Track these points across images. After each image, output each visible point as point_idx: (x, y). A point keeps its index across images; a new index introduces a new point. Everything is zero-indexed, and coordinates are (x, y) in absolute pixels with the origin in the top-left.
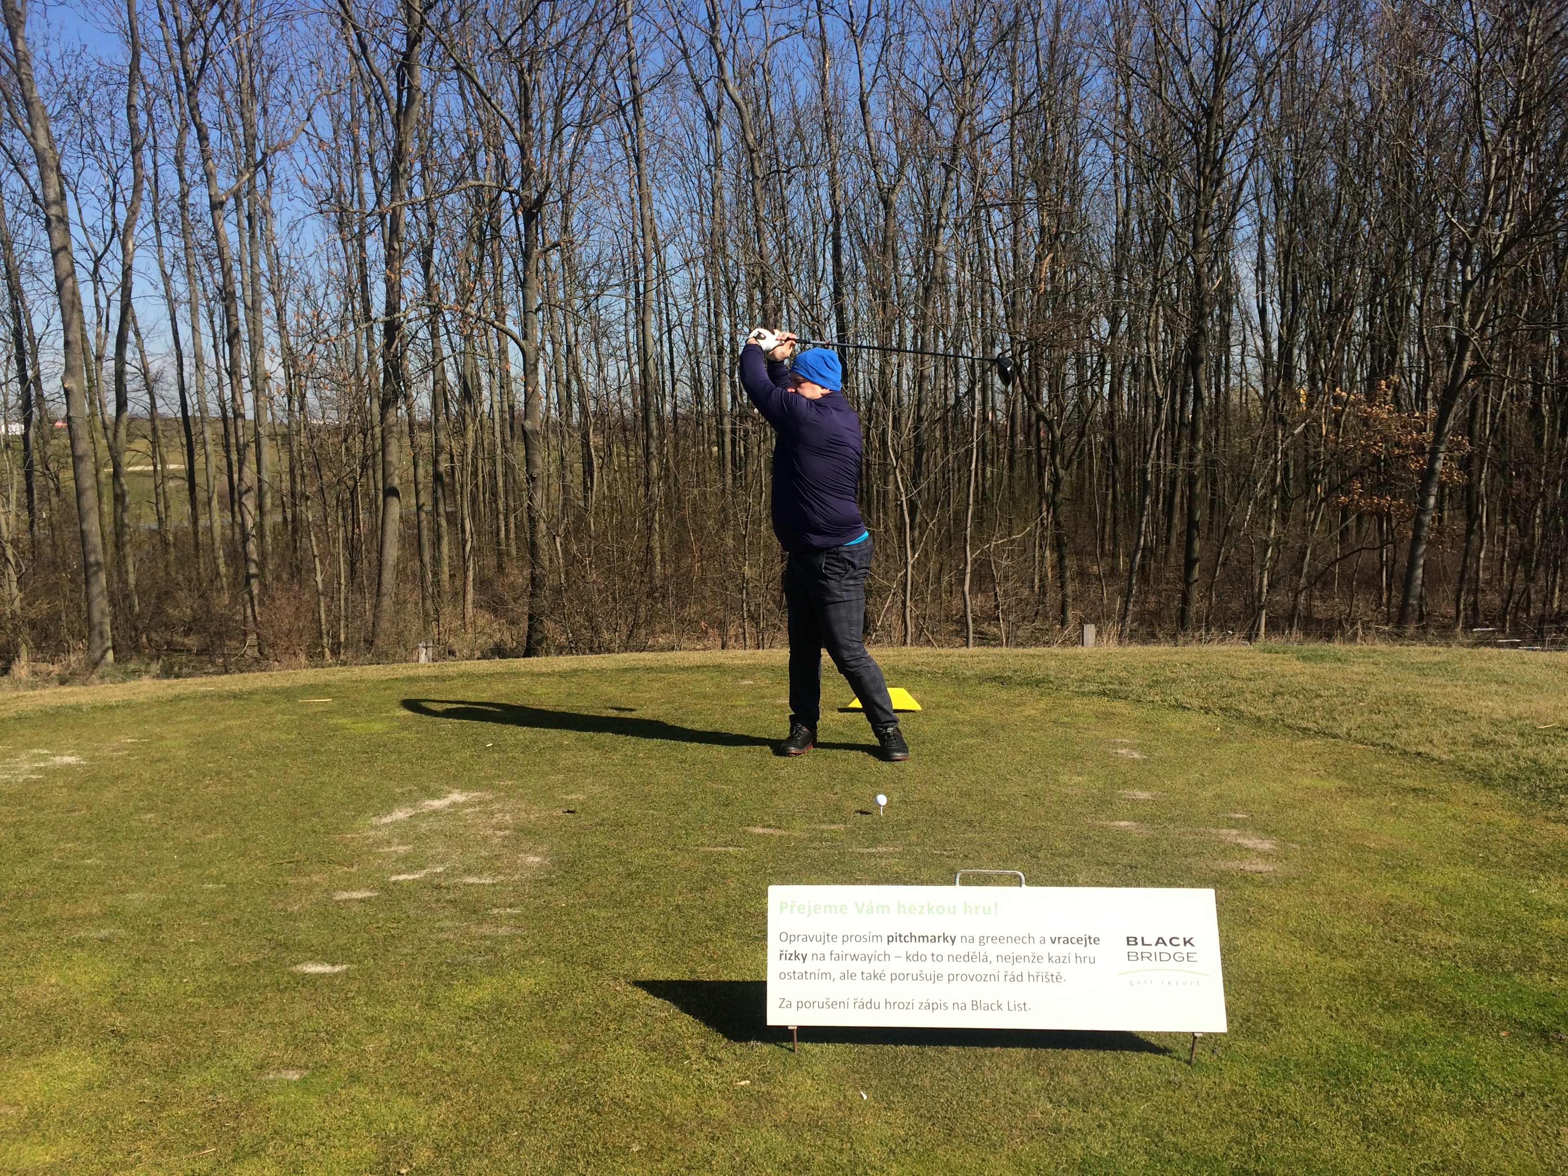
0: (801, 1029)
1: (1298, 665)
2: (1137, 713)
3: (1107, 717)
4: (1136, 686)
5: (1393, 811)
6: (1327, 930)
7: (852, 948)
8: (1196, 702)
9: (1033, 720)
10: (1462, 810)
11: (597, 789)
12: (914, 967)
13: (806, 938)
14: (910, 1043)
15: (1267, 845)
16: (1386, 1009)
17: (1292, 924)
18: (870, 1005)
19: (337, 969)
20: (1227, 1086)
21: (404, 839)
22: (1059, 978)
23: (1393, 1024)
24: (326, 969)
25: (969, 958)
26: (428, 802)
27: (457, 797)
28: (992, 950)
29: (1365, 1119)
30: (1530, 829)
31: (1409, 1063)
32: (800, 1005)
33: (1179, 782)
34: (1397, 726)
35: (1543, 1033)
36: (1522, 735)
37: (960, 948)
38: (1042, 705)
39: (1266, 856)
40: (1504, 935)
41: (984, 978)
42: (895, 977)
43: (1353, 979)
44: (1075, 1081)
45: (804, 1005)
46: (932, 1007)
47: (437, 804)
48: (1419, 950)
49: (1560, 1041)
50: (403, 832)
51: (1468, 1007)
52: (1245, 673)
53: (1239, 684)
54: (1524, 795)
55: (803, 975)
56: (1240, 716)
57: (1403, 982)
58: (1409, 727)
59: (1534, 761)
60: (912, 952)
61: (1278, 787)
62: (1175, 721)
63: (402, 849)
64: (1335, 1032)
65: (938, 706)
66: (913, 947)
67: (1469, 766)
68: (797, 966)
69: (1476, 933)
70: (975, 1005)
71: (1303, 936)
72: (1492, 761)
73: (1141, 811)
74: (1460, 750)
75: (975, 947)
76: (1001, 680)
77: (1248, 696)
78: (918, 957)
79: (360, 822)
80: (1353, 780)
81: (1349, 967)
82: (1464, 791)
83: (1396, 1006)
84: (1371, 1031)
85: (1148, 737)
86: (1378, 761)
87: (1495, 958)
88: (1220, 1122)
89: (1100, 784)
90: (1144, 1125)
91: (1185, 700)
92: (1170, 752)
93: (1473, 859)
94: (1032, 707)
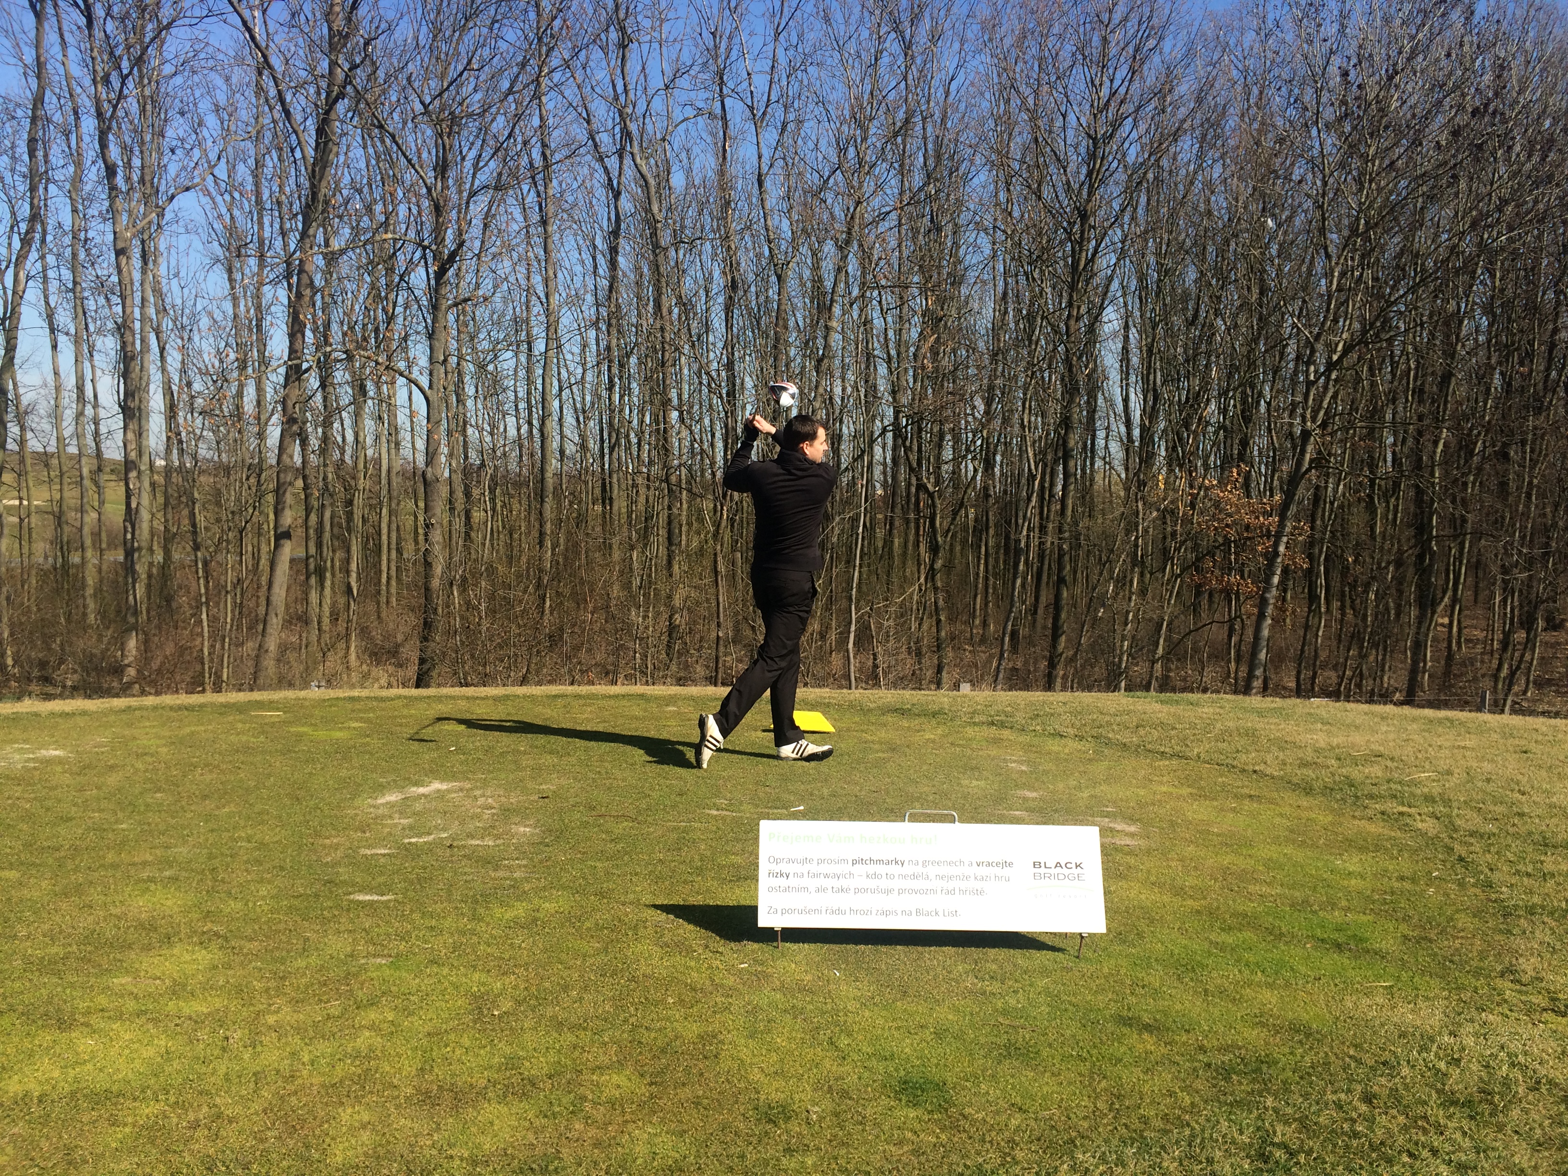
0: (784, 930)
1: (1157, 706)
2: (1021, 739)
3: (996, 741)
4: (1020, 718)
5: (1234, 810)
6: (1179, 882)
7: (824, 868)
8: (1071, 731)
9: (933, 741)
10: (1287, 810)
11: (563, 781)
12: (872, 884)
15: (1133, 829)
16: (1223, 930)
17: (1153, 879)
18: (839, 912)
19: (385, 898)
20: (1106, 970)
21: (403, 814)
22: (981, 892)
23: (1227, 939)
24: (376, 898)
25: (915, 877)
26: (414, 789)
27: (436, 785)
28: (932, 871)
29: (1206, 991)
30: (1341, 824)
31: (1238, 961)
33: (1060, 786)
34: (1238, 751)
35: (1338, 946)
36: (1339, 759)
37: (908, 869)
38: (939, 731)
39: (1132, 835)
40: (1314, 889)
41: (925, 892)
43: (1198, 912)
44: (994, 967)
45: (787, 911)
46: (885, 913)
47: (421, 790)
48: (1250, 897)
49: (1350, 950)
50: (403, 807)
51: (1284, 930)
52: (1112, 711)
53: (1107, 718)
54: (1337, 801)
55: (787, 889)
56: (1108, 743)
57: (1235, 915)
58: (1248, 752)
59: (1347, 777)
61: (1142, 792)
62: (1054, 745)
63: (404, 821)
64: (1184, 942)
65: (848, 730)
66: (871, 869)
67: (1295, 780)
68: (782, 882)
69: (1292, 887)
71: (1161, 886)
72: (1313, 776)
73: (1031, 804)
74: (1289, 769)
75: (919, 869)
76: (901, 711)
77: (1115, 727)
78: (875, 876)
79: (358, 802)
80: (1201, 788)
81: (1196, 905)
82: (1290, 797)
83: (1230, 928)
84: (1211, 942)
85: (1033, 756)
86: (1221, 776)
87: (1305, 902)
88: (1101, 990)
89: (996, 786)
90: (1047, 991)
91: (1062, 729)
92: (1051, 766)
93: (1294, 842)
94: (932, 733)
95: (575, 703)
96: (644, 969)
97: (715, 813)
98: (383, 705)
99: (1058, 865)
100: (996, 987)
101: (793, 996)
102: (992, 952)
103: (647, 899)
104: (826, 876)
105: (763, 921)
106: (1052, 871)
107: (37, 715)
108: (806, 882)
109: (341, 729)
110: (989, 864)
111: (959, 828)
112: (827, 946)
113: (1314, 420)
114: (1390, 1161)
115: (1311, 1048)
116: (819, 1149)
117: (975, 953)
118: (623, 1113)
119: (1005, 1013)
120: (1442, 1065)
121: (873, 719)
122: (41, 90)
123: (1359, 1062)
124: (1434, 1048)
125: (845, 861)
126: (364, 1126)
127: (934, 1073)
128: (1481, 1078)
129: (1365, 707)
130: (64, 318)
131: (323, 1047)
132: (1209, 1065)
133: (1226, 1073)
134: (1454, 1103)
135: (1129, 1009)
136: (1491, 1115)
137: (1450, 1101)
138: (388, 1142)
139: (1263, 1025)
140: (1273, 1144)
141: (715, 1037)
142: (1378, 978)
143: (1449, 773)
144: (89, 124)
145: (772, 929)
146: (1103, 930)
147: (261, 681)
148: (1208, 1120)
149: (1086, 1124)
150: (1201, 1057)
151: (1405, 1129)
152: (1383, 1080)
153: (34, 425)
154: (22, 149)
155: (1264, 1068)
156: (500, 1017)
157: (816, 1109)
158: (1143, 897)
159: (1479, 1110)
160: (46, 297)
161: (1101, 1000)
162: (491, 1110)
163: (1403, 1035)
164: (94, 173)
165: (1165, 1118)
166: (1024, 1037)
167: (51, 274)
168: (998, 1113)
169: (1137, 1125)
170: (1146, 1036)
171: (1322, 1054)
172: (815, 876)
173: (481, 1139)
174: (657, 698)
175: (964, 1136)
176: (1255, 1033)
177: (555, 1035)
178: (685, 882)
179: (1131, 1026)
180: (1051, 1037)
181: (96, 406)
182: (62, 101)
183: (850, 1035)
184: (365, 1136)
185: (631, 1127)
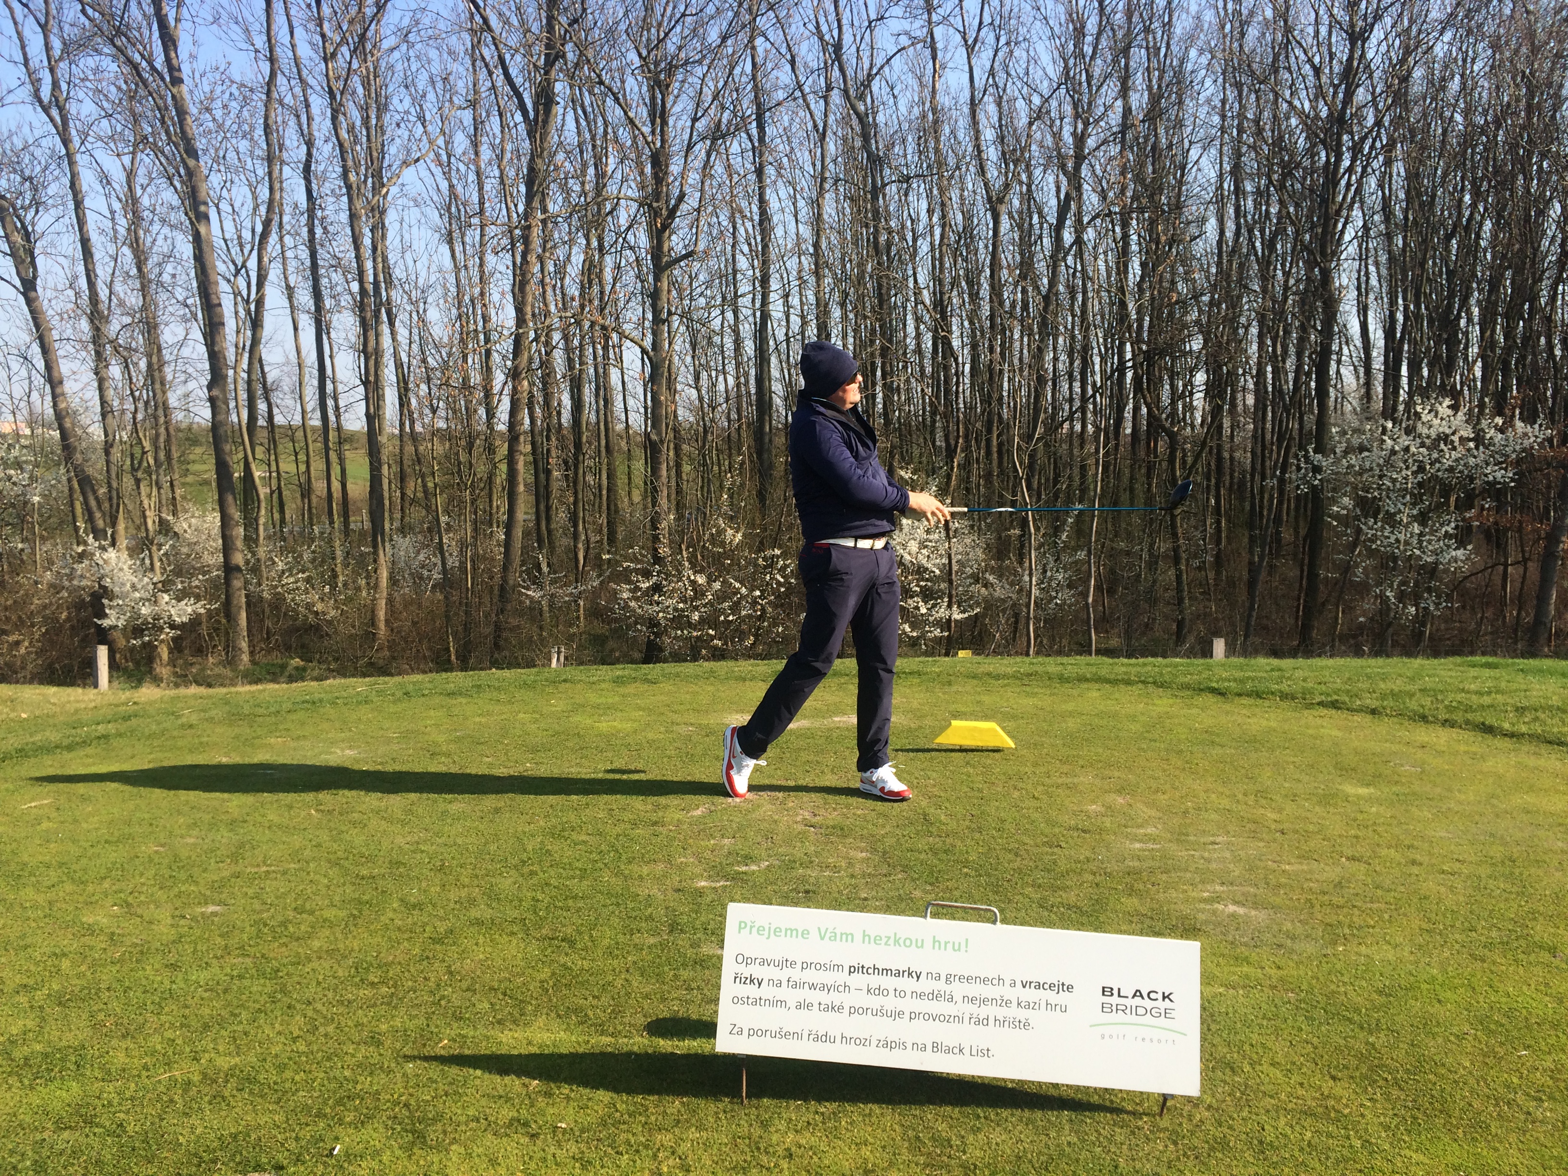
0: (750, 1058)
7: (811, 976)
12: (875, 1002)
13: (764, 962)
18: (825, 1038)
22: (1026, 1025)
25: (934, 996)
28: (959, 989)
32: (753, 1033)
37: (925, 985)
41: (947, 1019)
42: (853, 1011)
46: (889, 1045)
55: (757, 1002)
60: (873, 986)
66: (875, 980)
68: (751, 991)
70: (936, 1047)
75: (941, 986)
78: (879, 991)
99: (1138, 993)
104: (813, 987)
105: (724, 1044)
106: (1129, 1002)
108: (784, 993)
110: (1039, 986)
111: (1000, 930)
122: (273, 75)
125: (838, 967)
130: (303, 296)
144: (320, 104)
145: (734, 1056)
146: (1194, 1090)
153: (279, 402)
154: (259, 132)
160: (286, 278)
172: (796, 986)
181: (335, 381)
182: (293, 83)
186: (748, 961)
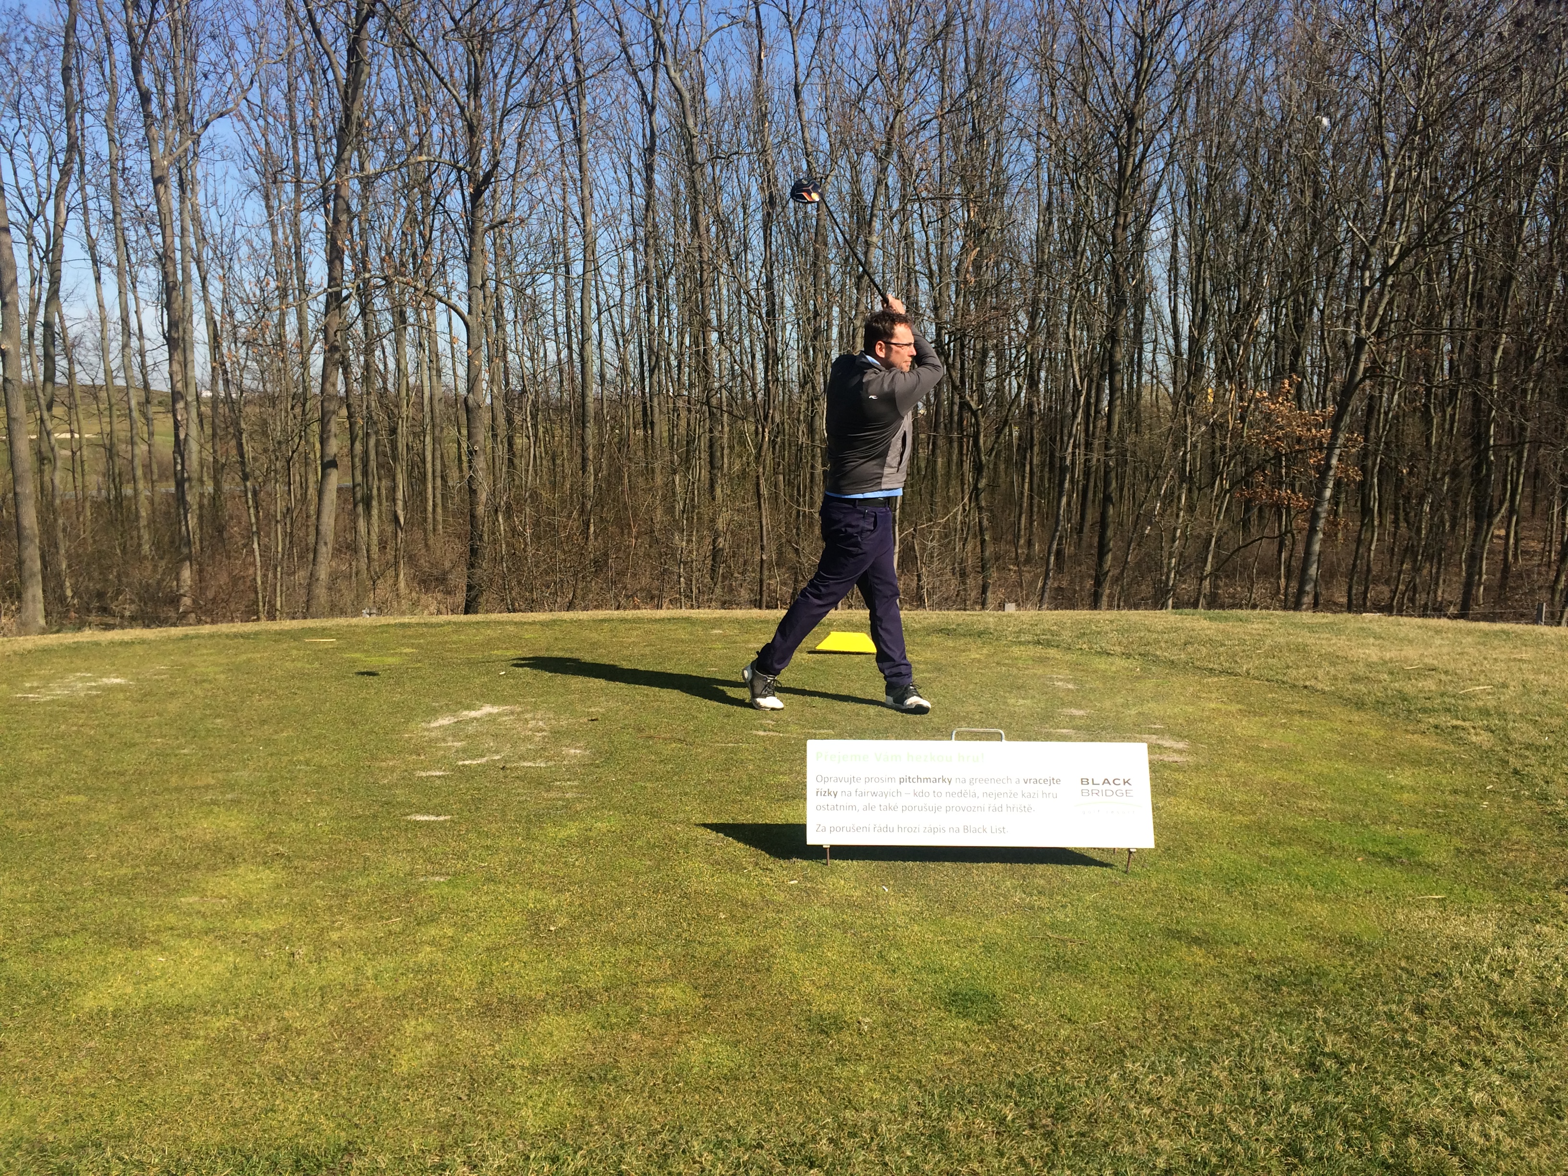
0: (832, 847)
1: (1206, 623)
3: (1042, 660)
4: (1066, 635)
5: (1283, 726)
6: (1228, 798)
7: (873, 787)
8: (1118, 649)
9: (979, 661)
10: (1338, 725)
11: (612, 704)
12: (920, 801)
13: (837, 780)
14: (914, 860)
15: (1181, 745)
16: (1273, 844)
17: (1202, 794)
18: (887, 829)
19: (442, 818)
20: (1154, 885)
21: (455, 736)
22: (1029, 809)
23: (1278, 853)
24: (433, 818)
25: (962, 794)
26: (466, 713)
27: (488, 709)
28: (980, 788)
29: (1255, 904)
30: (1393, 738)
31: (1288, 874)
32: (833, 829)
33: (1108, 704)
34: (1288, 667)
35: (1390, 860)
36: (1392, 673)
37: (955, 787)
38: (985, 651)
39: (1180, 752)
40: (1366, 804)
41: (973, 809)
42: (905, 808)
43: (1248, 827)
44: (1042, 882)
45: (835, 829)
46: (933, 830)
47: (473, 714)
48: (1300, 812)
49: (1402, 863)
50: (456, 731)
51: (1335, 844)
52: (1160, 628)
53: (1155, 636)
54: (1390, 716)
55: (835, 808)
56: (1156, 660)
57: (1285, 829)
58: (1298, 667)
59: (1400, 692)
60: (918, 790)
61: (1190, 709)
62: (1101, 664)
63: (458, 744)
64: (1233, 856)
66: (919, 787)
67: (1346, 695)
68: (830, 800)
69: (1344, 801)
70: (966, 829)
71: (1210, 802)
72: (1365, 690)
73: (1079, 723)
74: (1340, 684)
75: (966, 787)
76: (945, 631)
77: (1163, 645)
78: (922, 794)
79: (412, 725)
80: (1251, 705)
81: (1245, 820)
82: (1341, 713)
83: (1280, 843)
84: (1261, 857)
85: (1079, 674)
86: (1271, 692)
87: (1357, 816)
88: (1150, 904)
89: (1042, 705)
90: (1095, 906)
91: (1108, 647)
92: (1098, 684)
93: (1345, 756)
94: (977, 652)
95: (622, 627)
96: (695, 885)
97: (761, 733)
98: (432, 631)
99: (1107, 781)
100: (1044, 902)
101: (843, 912)
102: (1040, 868)
103: (697, 818)
104: (874, 794)
105: (812, 839)
106: (1100, 787)
107: (97, 644)
108: (854, 800)
109: (393, 655)
110: (1036, 781)
111: (1006, 746)
112: (875, 863)
113: (1369, 328)
114: (1441, 1071)
115: (1362, 960)
116: (870, 1058)
117: (1022, 868)
118: (679, 1024)
119: (1053, 926)
120: (1495, 976)
121: (918, 640)
122: (73, 17)
123: (1410, 973)
124: (1487, 960)
125: (892, 779)
126: (427, 1037)
127: (983, 985)
128: (1535, 990)
129: (1419, 621)
130: (105, 249)
131: (386, 962)
132: (1258, 977)
133: (1276, 984)
134: (1508, 1014)
135: (1178, 923)
136: (1544, 1025)
137: (1503, 1012)
138: (452, 1053)
139: (1313, 938)
140: (1323, 1054)
141: (766, 951)
142: (1430, 891)
143: (1505, 686)
144: (122, 50)
145: (820, 847)
146: (1151, 845)
147: (313, 610)
148: (1258, 1031)
149: (1135, 1035)
150: (1250, 969)
151: (1457, 1039)
152: (1435, 991)
153: (81, 358)
154: (57, 78)
155: (1315, 980)
156: (556, 933)
157: (867, 1020)
158: (1191, 812)
159: (1533, 1020)
160: (87, 229)
161: (1150, 914)
162: (551, 1022)
163: (1455, 947)
164: (128, 101)
165: (1215, 1028)
166: (1072, 951)
167: (91, 205)
168: (1047, 1023)
169: (1188, 1036)
170: (1195, 948)
171: (1373, 966)
172: (862, 794)
173: (542, 1049)
174: (702, 622)
175: (1014, 1046)
176: (1305, 945)
177: (610, 949)
178: (734, 801)
179: (1179, 939)
180: (1100, 950)
181: (141, 337)
182: (94, 28)
183: (899, 949)
184: (429, 1047)
185: (686, 1037)
186: (825, 780)
